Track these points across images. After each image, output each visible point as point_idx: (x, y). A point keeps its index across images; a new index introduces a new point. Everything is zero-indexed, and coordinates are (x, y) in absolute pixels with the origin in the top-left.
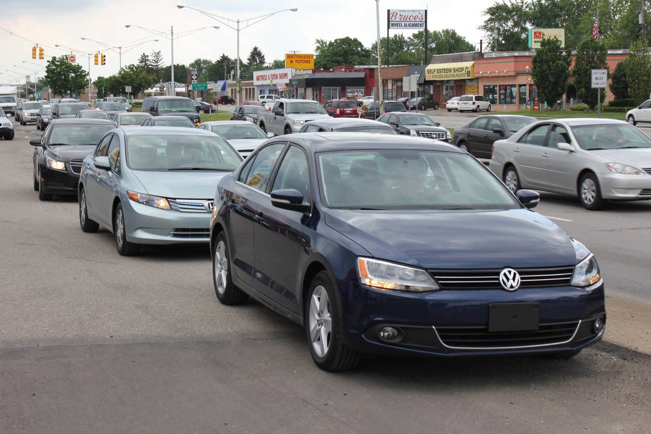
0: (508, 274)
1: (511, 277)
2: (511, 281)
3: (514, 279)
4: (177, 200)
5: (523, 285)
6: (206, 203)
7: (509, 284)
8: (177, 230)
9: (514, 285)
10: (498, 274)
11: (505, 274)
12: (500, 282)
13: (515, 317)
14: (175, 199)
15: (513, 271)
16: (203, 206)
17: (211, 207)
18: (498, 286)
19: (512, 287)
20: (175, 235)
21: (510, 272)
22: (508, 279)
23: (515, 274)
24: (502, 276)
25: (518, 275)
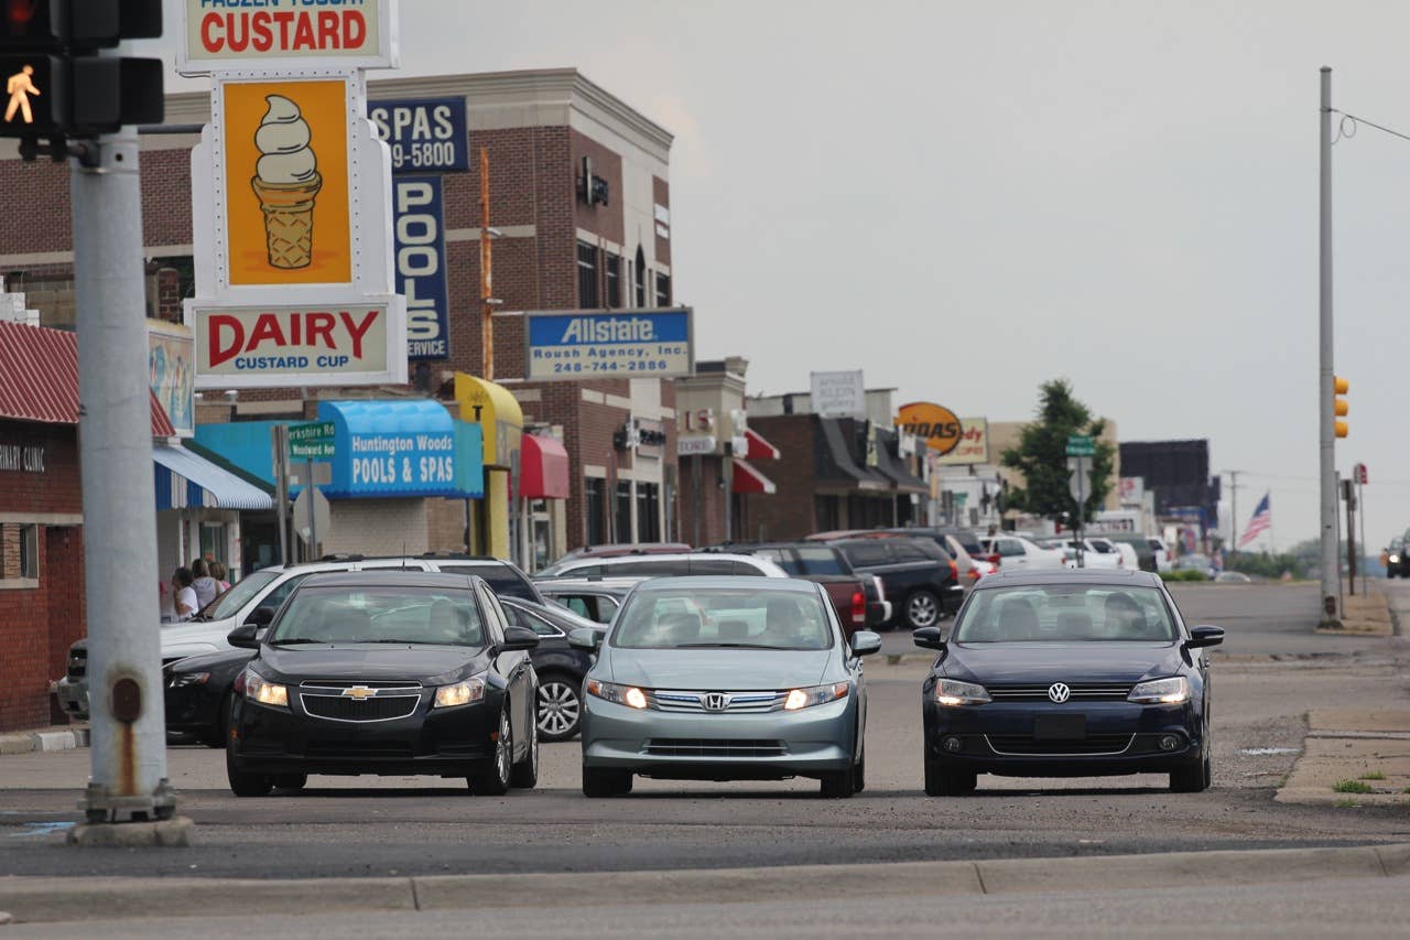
0: (1057, 688)
1: (1059, 691)
2: (1059, 694)
3: (1062, 693)
4: (657, 692)
5: (1072, 699)
6: (703, 697)
7: (1056, 697)
8: (655, 741)
9: (1062, 697)
11: (1054, 688)
12: (1049, 695)
14: (654, 689)
15: (1062, 685)
16: (699, 701)
17: (712, 703)
18: (1047, 699)
19: (1059, 699)
20: (652, 751)
21: (1059, 686)
22: (1056, 692)
23: (1064, 688)
24: (1051, 689)
25: (1067, 689)
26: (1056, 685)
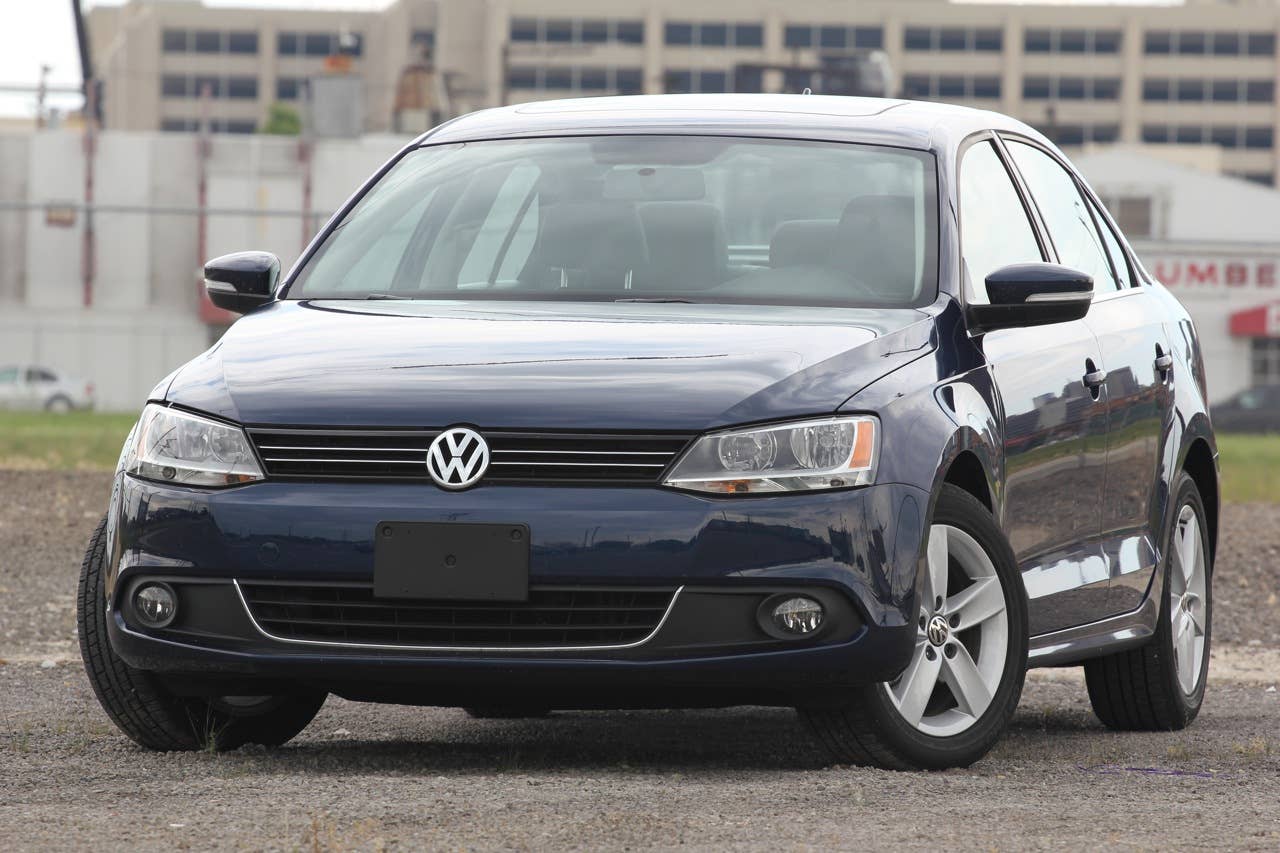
0: (451, 442)
1: (457, 451)
2: (456, 463)
3: (465, 458)
5: (495, 476)
7: (447, 473)
9: (464, 473)
10: (428, 442)
11: (444, 445)
12: (425, 465)
13: (449, 558)
15: (470, 434)
18: (418, 475)
19: (455, 477)
22: (448, 457)
23: (474, 444)
24: (435, 448)
25: (483, 447)
26: (449, 435)
